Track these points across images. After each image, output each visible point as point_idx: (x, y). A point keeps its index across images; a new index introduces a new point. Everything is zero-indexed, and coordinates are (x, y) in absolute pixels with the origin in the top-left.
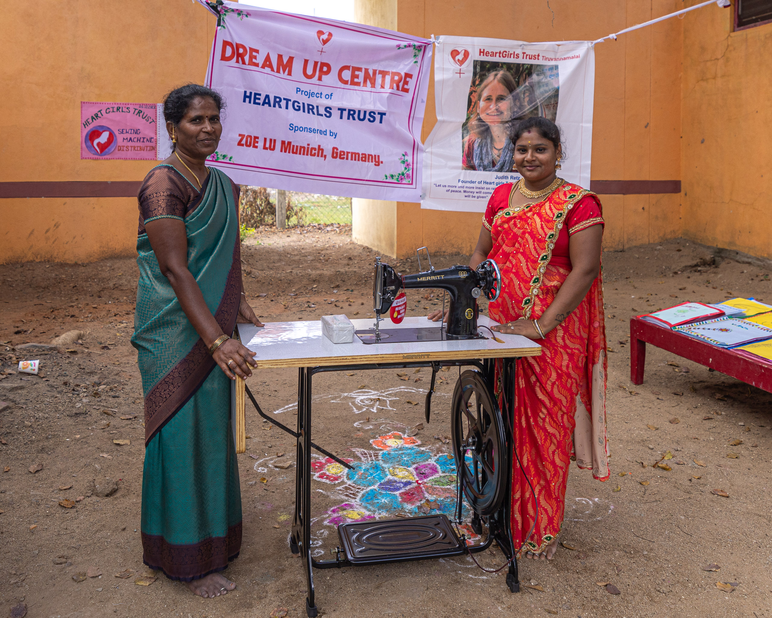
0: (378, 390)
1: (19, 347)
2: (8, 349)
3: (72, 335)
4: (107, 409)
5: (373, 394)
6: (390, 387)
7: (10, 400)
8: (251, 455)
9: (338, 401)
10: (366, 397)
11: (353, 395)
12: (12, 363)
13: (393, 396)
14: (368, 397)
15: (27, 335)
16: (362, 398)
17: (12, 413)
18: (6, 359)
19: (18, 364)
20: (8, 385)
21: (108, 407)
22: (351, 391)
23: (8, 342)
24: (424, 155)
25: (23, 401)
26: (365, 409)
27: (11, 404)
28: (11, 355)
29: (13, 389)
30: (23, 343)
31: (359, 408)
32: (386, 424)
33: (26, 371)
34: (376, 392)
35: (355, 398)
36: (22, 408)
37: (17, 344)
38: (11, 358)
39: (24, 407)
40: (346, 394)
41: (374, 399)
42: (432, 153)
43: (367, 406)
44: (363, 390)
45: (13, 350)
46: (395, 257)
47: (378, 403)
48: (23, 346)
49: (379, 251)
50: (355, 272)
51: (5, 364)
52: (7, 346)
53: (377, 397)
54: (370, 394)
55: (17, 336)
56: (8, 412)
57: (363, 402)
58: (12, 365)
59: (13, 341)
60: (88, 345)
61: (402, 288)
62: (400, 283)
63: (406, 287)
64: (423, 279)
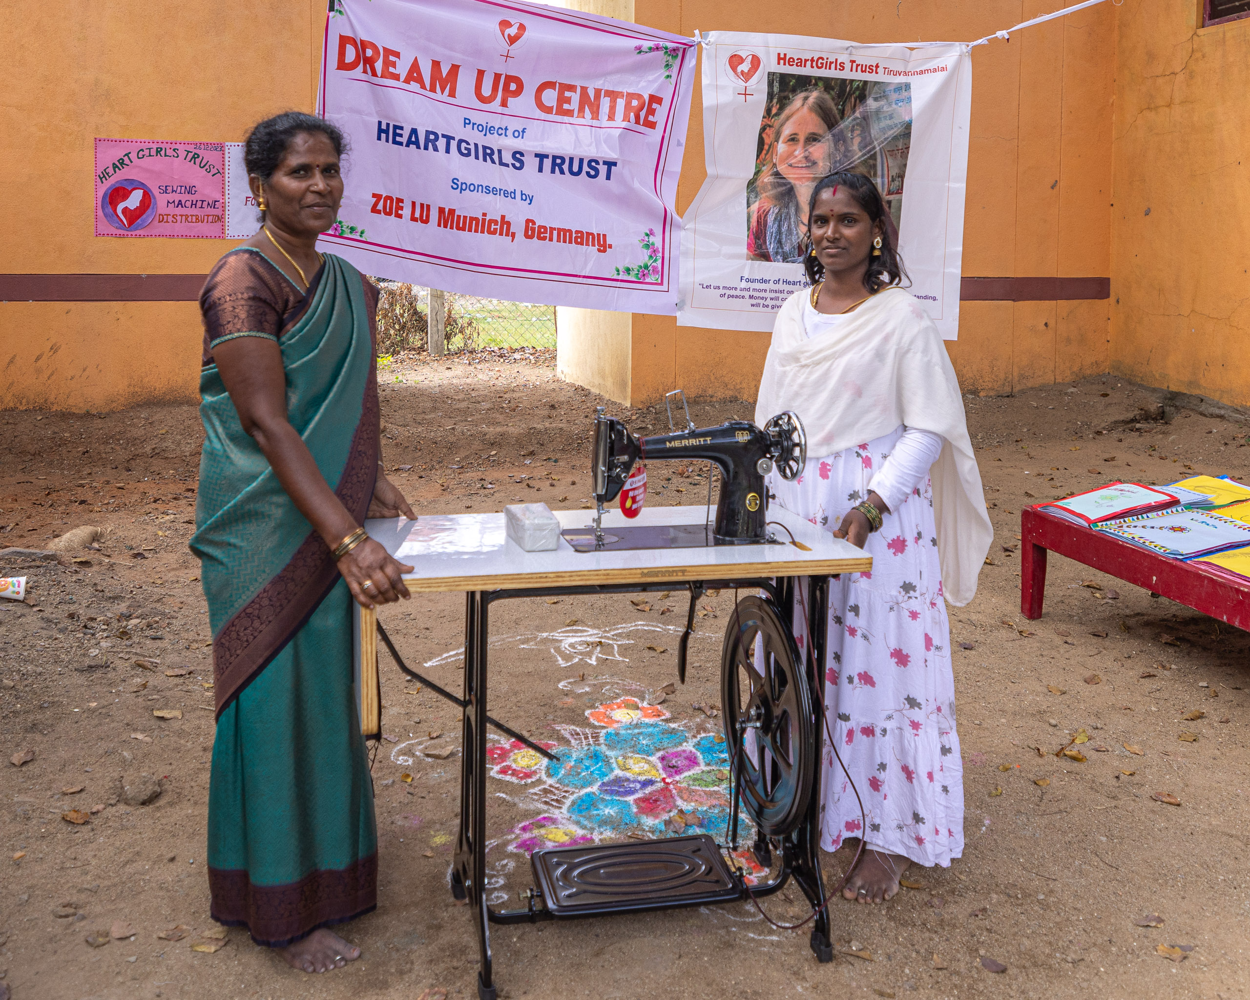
61: (641, 458)
62: (636, 451)
63: (647, 458)
64: (676, 444)
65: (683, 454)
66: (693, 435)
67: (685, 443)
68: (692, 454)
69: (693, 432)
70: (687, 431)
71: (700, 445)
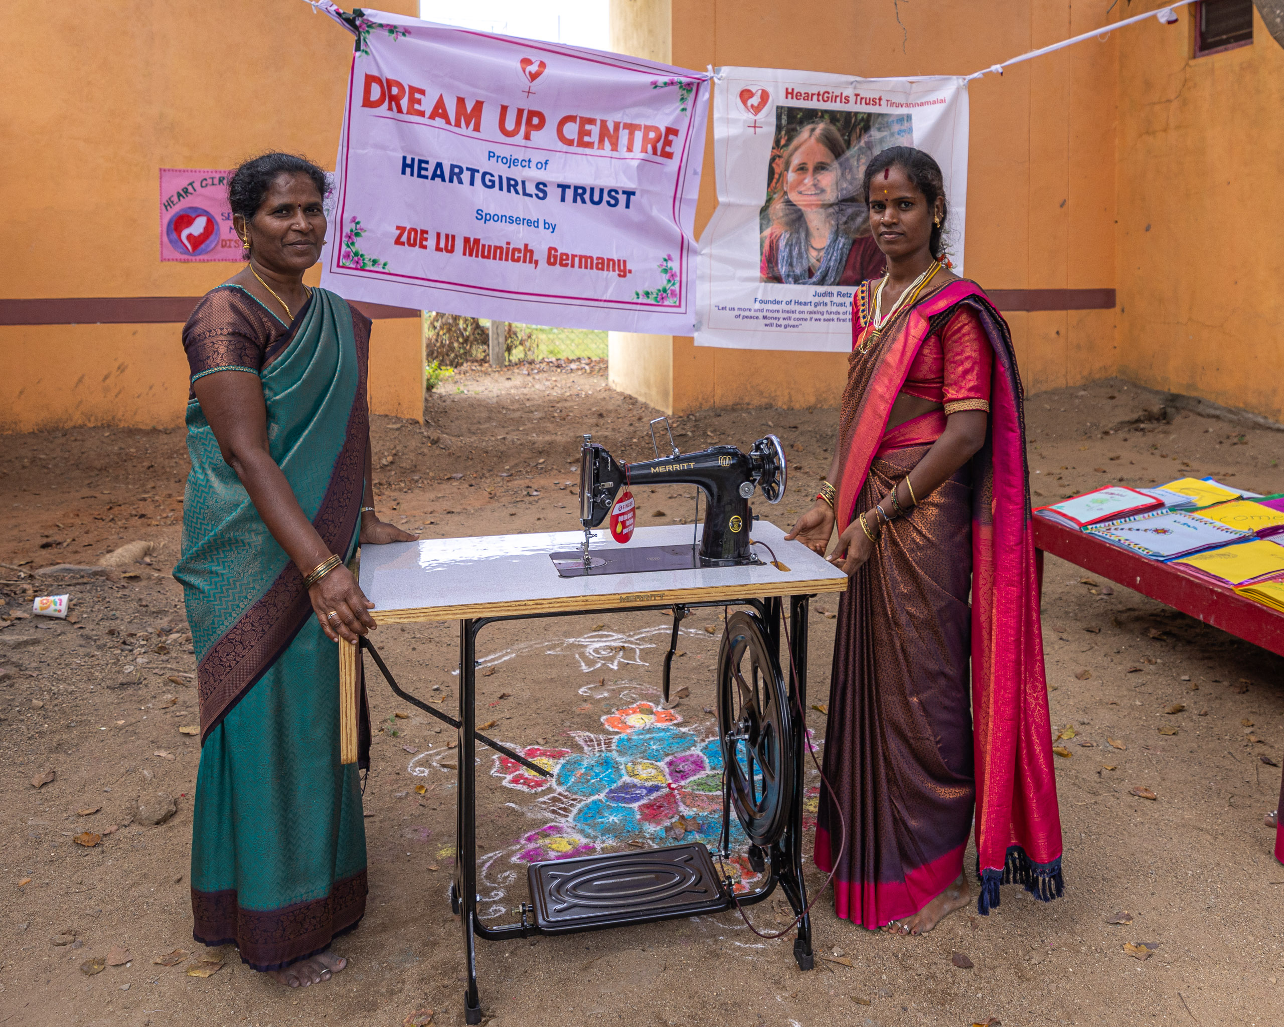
0: (624, 633)
1: (41, 571)
2: (23, 575)
3: (134, 549)
4: (176, 674)
5: (616, 639)
6: (642, 627)
7: (13, 663)
8: (405, 747)
9: (558, 651)
10: (604, 644)
11: (582, 640)
12: (24, 600)
13: (646, 642)
14: (608, 644)
15: (60, 551)
16: (597, 645)
17: (11, 686)
18: (15, 593)
19: (33, 601)
20: (10, 638)
21: (179, 671)
22: (580, 635)
23: (28, 563)
24: (699, 259)
25: (34, 665)
26: (599, 665)
27: (11, 670)
28: (26, 586)
29: (18, 645)
30: (52, 564)
31: (590, 663)
32: (630, 689)
33: (46, 612)
34: (620, 636)
35: (586, 646)
36: (31, 676)
37: (41, 566)
38: (24, 591)
39: (35, 675)
40: (571, 640)
41: (616, 648)
42: (711, 256)
43: (604, 659)
44: (601, 633)
45: (31, 577)
46: (670, 412)
47: (621, 653)
48: (48, 570)
49: (648, 402)
50: (606, 437)
51: (12, 602)
52: (20, 571)
53: (622, 644)
54: (610, 639)
55: (44, 552)
56: (5, 684)
57: (598, 653)
58: (24, 603)
59: (37, 560)
60: (161, 566)
61: (626, 484)
62: (622, 477)
63: (632, 484)
64: (660, 469)
65: (666, 478)
66: (677, 460)
67: (669, 468)
68: (676, 478)
69: (678, 457)
70: (672, 457)
71: (684, 470)
